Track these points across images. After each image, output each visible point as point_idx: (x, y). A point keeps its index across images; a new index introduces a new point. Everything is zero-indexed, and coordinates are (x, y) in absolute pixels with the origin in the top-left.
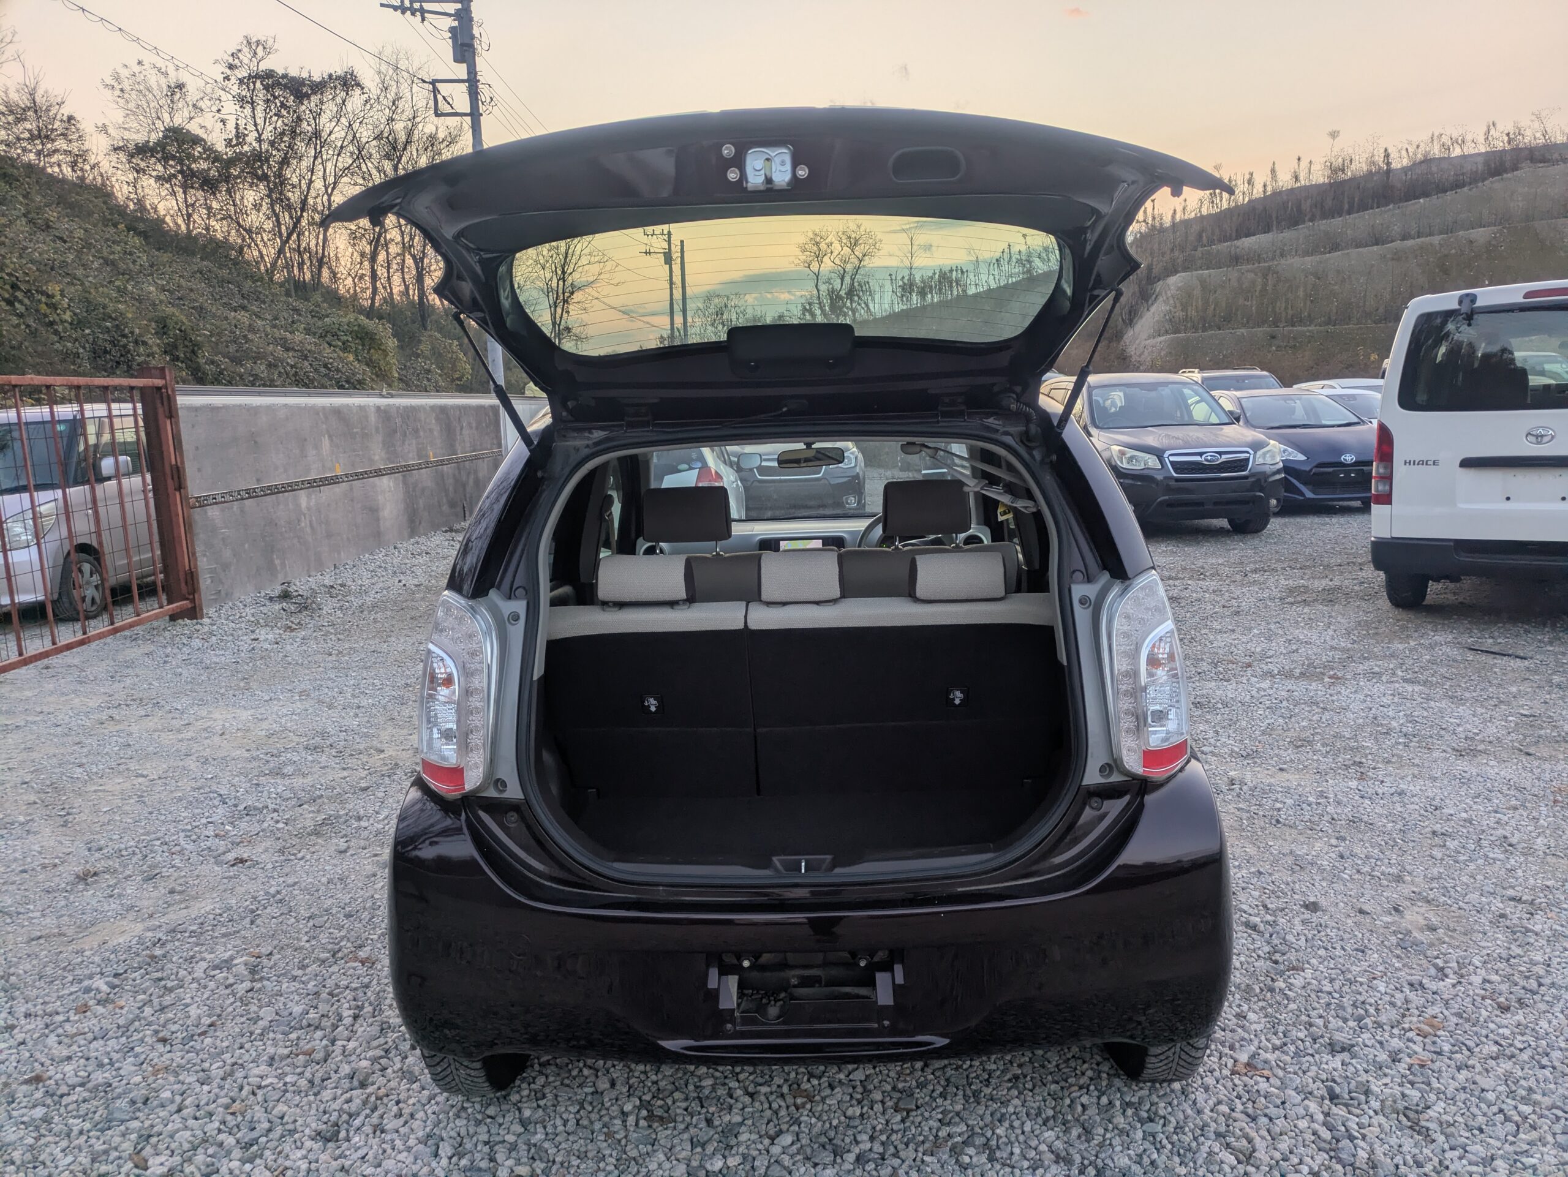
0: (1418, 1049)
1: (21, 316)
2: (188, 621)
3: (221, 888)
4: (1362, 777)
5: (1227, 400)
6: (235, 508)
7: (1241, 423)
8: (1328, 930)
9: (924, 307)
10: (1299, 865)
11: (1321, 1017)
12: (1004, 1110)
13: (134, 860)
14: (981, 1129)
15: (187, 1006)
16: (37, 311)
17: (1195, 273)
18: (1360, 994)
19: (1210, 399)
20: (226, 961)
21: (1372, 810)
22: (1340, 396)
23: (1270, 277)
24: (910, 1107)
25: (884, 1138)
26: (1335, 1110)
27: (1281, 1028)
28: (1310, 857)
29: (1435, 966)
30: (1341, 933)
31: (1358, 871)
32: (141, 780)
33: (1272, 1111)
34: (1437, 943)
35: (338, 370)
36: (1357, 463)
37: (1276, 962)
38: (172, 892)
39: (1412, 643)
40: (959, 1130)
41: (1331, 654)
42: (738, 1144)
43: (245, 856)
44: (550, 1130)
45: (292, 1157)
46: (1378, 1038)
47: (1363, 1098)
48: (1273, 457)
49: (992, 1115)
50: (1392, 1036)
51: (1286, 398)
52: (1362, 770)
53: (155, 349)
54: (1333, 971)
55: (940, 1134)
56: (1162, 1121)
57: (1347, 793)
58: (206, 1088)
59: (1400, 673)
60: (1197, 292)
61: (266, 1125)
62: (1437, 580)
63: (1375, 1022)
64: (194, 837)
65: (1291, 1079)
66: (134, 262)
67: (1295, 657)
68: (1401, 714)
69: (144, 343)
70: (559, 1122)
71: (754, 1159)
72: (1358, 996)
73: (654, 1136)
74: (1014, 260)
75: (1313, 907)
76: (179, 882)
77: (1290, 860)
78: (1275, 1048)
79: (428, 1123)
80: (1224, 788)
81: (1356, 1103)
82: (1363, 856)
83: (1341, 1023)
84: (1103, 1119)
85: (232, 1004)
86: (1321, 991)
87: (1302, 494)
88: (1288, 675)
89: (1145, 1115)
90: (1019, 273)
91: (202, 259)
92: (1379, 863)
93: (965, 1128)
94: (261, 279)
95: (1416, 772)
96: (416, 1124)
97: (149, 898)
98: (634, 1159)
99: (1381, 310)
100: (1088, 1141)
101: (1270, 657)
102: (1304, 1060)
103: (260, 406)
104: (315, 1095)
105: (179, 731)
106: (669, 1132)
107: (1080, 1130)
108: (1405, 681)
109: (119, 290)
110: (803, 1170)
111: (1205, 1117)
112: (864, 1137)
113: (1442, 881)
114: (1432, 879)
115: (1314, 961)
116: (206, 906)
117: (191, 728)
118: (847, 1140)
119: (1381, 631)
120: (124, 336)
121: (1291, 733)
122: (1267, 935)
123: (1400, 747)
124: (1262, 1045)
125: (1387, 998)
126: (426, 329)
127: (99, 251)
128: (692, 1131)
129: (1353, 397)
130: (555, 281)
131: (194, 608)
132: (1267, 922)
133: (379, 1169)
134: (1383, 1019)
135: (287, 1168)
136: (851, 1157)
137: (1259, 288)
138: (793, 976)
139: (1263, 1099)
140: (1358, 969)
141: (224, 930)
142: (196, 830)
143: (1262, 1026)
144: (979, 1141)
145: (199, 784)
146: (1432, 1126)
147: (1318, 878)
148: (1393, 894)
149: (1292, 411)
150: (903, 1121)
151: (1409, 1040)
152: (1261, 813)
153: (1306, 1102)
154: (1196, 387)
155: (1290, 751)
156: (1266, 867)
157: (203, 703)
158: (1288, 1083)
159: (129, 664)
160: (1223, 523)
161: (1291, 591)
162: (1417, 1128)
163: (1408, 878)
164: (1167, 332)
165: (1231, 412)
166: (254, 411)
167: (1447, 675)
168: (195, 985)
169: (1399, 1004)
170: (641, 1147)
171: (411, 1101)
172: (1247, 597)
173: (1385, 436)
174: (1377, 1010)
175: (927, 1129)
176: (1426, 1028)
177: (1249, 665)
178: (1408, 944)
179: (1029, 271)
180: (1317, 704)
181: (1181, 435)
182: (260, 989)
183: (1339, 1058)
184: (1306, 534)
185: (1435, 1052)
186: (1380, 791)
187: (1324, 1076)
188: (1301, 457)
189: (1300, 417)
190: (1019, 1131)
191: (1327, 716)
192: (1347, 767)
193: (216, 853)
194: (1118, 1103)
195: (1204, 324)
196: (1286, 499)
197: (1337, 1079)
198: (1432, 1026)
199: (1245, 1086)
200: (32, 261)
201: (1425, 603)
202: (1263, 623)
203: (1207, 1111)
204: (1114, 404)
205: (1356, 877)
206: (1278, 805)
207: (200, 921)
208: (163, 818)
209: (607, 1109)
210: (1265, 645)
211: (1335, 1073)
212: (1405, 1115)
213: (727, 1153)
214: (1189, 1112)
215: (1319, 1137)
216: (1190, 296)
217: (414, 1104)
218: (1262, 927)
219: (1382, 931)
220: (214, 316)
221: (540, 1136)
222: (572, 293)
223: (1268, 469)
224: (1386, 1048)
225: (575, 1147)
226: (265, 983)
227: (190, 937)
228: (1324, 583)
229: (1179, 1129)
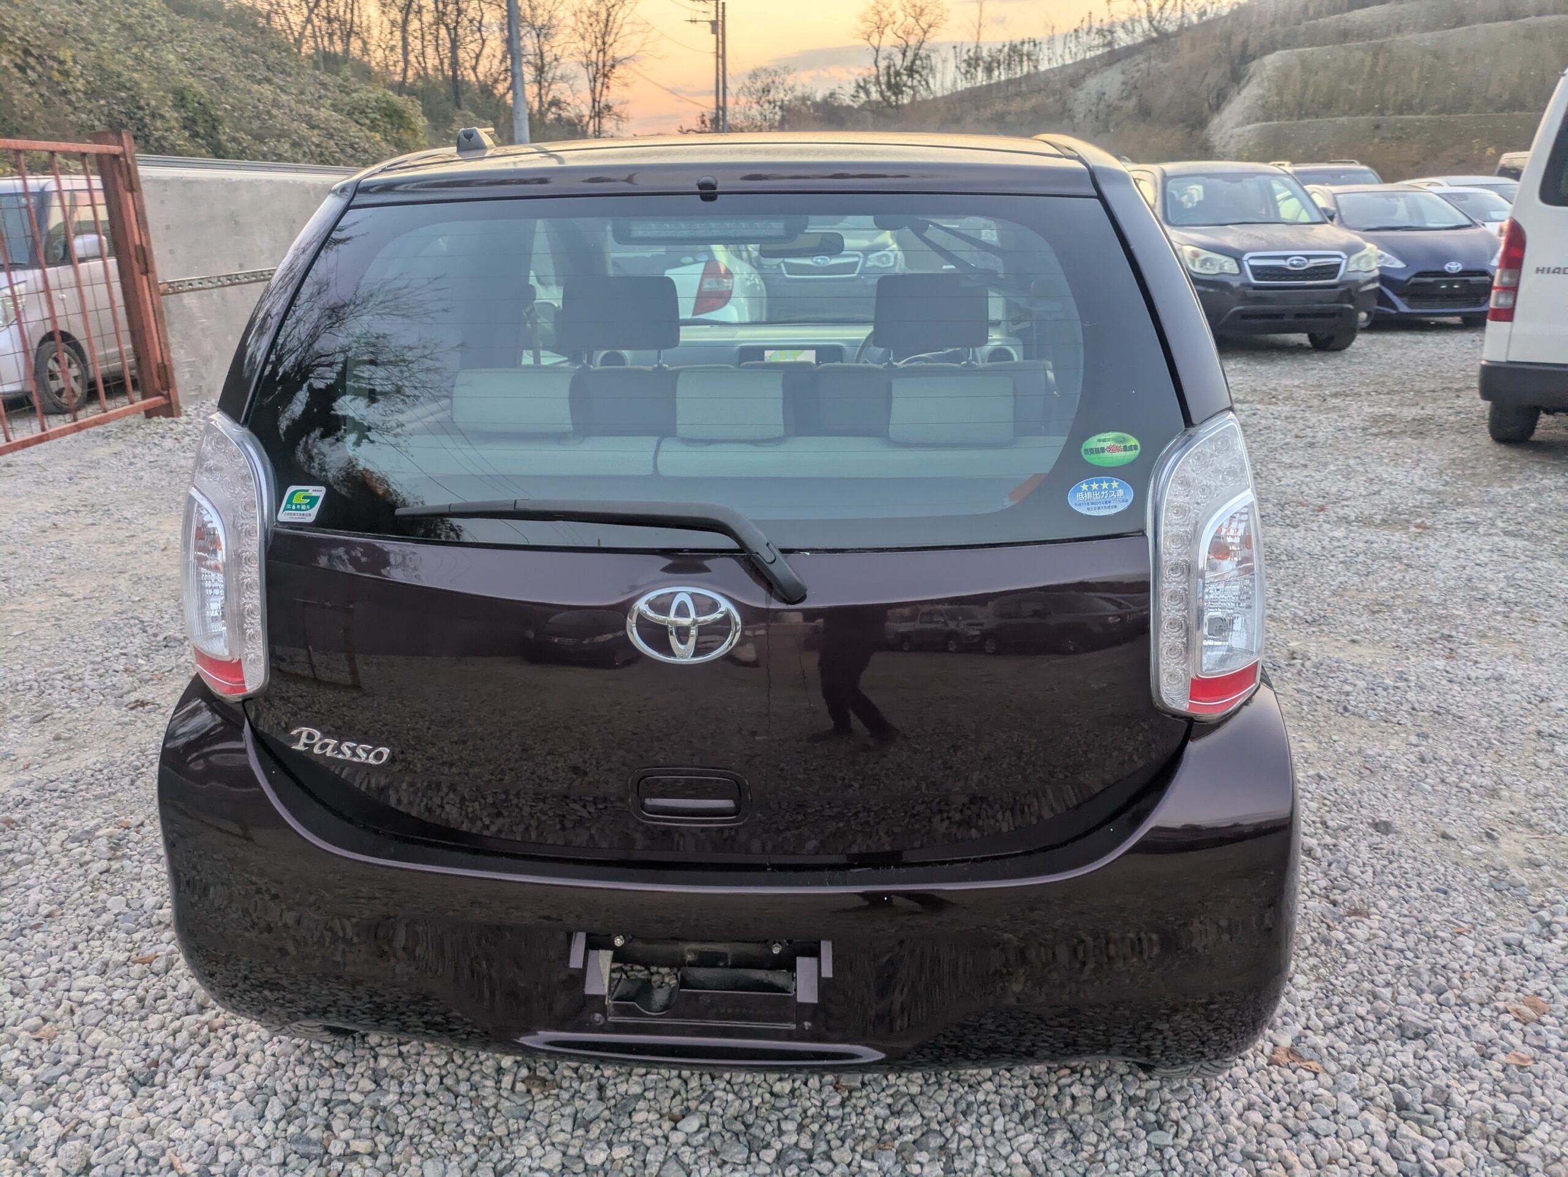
0: (1516, 1041)
1: (32, 84)
2: (163, 419)
3: (112, 736)
4: (1451, 655)
5: (1321, 195)
6: (215, 296)
7: (1335, 221)
8: (1402, 861)
9: (990, 86)
10: (1369, 769)
11: (1388, 984)
12: (971, 1098)
13: (29, 696)
14: (939, 1123)
15: (28, 888)
16: (50, 78)
17: (1296, 50)
18: (1441, 955)
19: (1302, 193)
20: (87, 832)
21: (1461, 699)
22: (1450, 195)
23: (1381, 57)
24: (853, 1084)
25: (815, 1127)
26: (1404, 1129)
27: (1337, 1000)
28: (1382, 759)
29: (1540, 919)
30: (1418, 865)
31: (1443, 781)
32: (64, 599)
33: (1320, 1125)
34: (1540, 884)
35: (365, 151)
36: (1462, 273)
37: (1334, 903)
38: (57, 738)
39: (1516, 487)
40: (911, 1124)
41: (1418, 497)
42: (631, 1127)
43: (149, 698)
44: (406, 1088)
45: (91, 1107)
46: (1463, 1020)
47: (1441, 1111)
48: (1369, 263)
49: (955, 1104)
50: (1481, 1018)
51: (1389, 195)
52: (1451, 646)
53: (173, 123)
54: (1407, 920)
55: (887, 1127)
56: (1173, 1130)
57: (1432, 675)
58: (18, 1001)
59: (1500, 524)
60: (1296, 73)
61: (73, 1058)
62: (1549, 412)
63: (1459, 997)
64: (102, 671)
65: (1347, 1079)
66: (153, 26)
67: (1376, 499)
68: (1501, 575)
69: (162, 117)
70: (419, 1078)
71: (648, 1148)
72: (1438, 959)
73: (530, 1107)
74: (1094, 30)
75: (1383, 827)
76: (69, 726)
77: (1357, 761)
78: (1327, 1029)
79: (263, 1070)
80: (1283, 663)
81: (1431, 1118)
82: (1449, 760)
83: (1414, 997)
84: (1096, 1120)
85: (80, 888)
86: (1390, 947)
87: (1394, 307)
88: (1366, 522)
89: (1151, 1117)
90: (1097, 47)
91: (225, 25)
92: (1469, 771)
93: (919, 1121)
94: (288, 50)
95: (1518, 651)
96: (248, 1070)
97: (31, 745)
98: (500, 1139)
99: (1506, 96)
100: (1075, 1152)
101: (1347, 499)
102: (1365, 1048)
103: (240, 181)
104: (142, 1019)
105: (122, 544)
106: (550, 1102)
107: (1068, 1135)
108: (1506, 533)
109: (136, 58)
110: (705, 1171)
111: (1231, 1129)
112: (789, 1126)
113: (1548, 799)
114: (1537, 796)
115: (1383, 904)
116: (89, 758)
117: (135, 540)
118: (769, 1128)
119: (1479, 471)
120: (140, 108)
121: (1367, 595)
122: (1325, 864)
123: (1499, 618)
124: (1311, 1023)
125: (1475, 962)
126: (459, 108)
127: (117, 14)
128: (578, 1103)
129: (1463, 196)
130: (594, 51)
131: (170, 405)
132: (1326, 846)
133: (188, 1133)
134: (1470, 993)
135: (81, 1122)
136: (769, 1155)
137: (1367, 69)
138: (689, 951)
139: (1308, 1105)
140: (1439, 918)
141: (98, 791)
142: (106, 663)
143: (1312, 994)
144: (935, 1142)
145: (124, 607)
146: (1534, 1161)
147: (1391, 787)
148: (1489, 813)
149: (1393, 211)
150: (843, 1104)
151: (1505, 1027)
152: (1326, 697)
153: (1366, 1114)
154: (1287, 179)
155: (1364, 618)
156: (1327, 770)
157: (155, 512)
158: (1343, 1083)
159: (95, 465)
160: (1303, 338)
161: (1375, 420)
162: (1513, 1163)
163: (1505, 793)
164: (1257, 120)
165: (1325, 210)
166: (233, 187)
167: (1557, 528)
168: (46, 861)
169: (1491, 972)
170: (511, 1121)
171: (249, 1037)
172: (1324, 427)
173: (1516, 238)
174: (1462, 979)
175: (871, 1118)
176: (1528, 1011)
177: (1322, 509)
178: (1503, 885)
179: (1110, 44)
180: (1399, 559)
181: (1264, 235)
182: (117, 871)
183: (1412, 1046)
184: (1395, 354)
185: (1538, 1047)
186: (1473, 675)
187: (1390, 1075)
188: (1399, 264)
189: (1402, 217)
190: (987, 1131)
191: (1411, 574)
192: (1434, 641)
193: (120, 692)
194: (1118, 1098)
195: (1300, 110)
196: (1379, 314)
197: (1407, 1080)
198: (1535, 1008)
199: (1286, 1083)
200: (44, 25)
201: (1532, 438)
202: (1341, 458)
203: (1233, 1119)
204: (1191, 199)
205: (1440, 788)
206: (1347, 688)
207: (74, 778)
208: (74, 646)
209: (481, 1063)
210: (1341, 485)
211: (1405, 1071)
212: (1497, 1142)
213: (615, 1139)
214: (1211, 1118)
215: (1381, 1170)
216: (1286, 76)
217: (252, 1041)
218: (1318, 852)
219: (1470, 863)
220: (236, 89)
221: (392, 1097)
222: (613, 66)
223: (1361, 277)
224: (1474, 1036)
225: (432, 1115)
226: (126, 862)
227: (60, 797)
228: (1415, 412)
229: (1195, 1143)
